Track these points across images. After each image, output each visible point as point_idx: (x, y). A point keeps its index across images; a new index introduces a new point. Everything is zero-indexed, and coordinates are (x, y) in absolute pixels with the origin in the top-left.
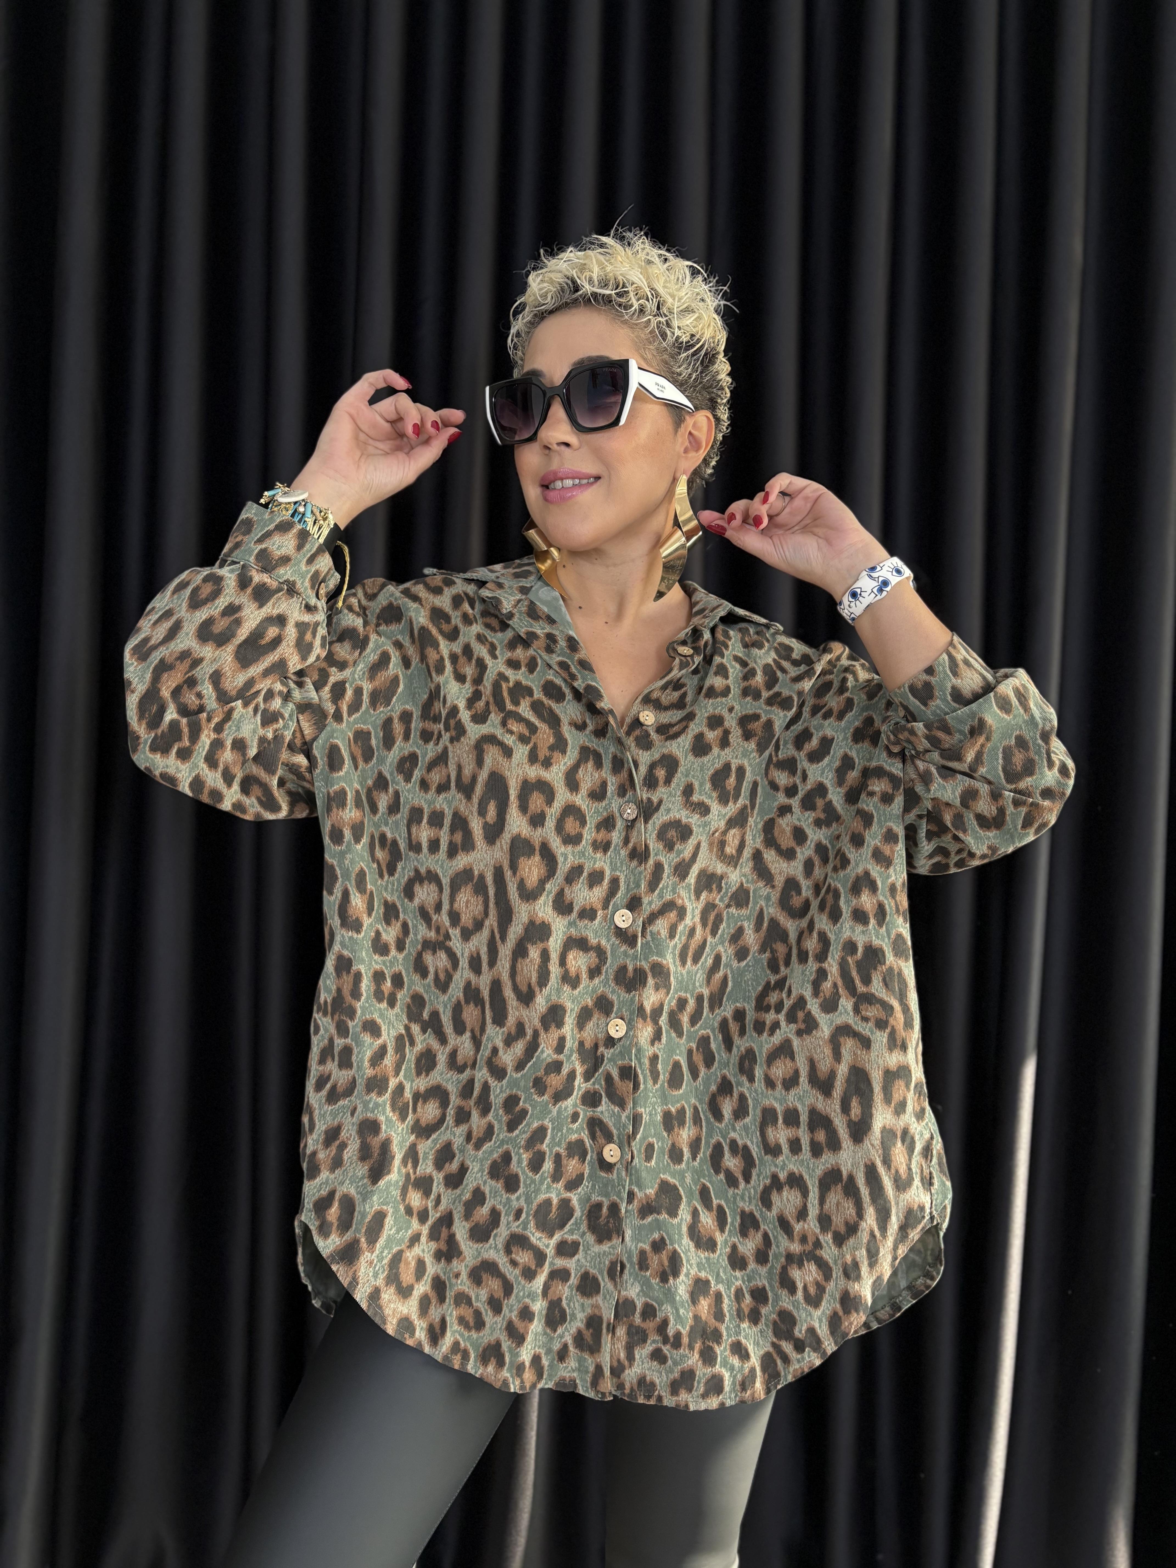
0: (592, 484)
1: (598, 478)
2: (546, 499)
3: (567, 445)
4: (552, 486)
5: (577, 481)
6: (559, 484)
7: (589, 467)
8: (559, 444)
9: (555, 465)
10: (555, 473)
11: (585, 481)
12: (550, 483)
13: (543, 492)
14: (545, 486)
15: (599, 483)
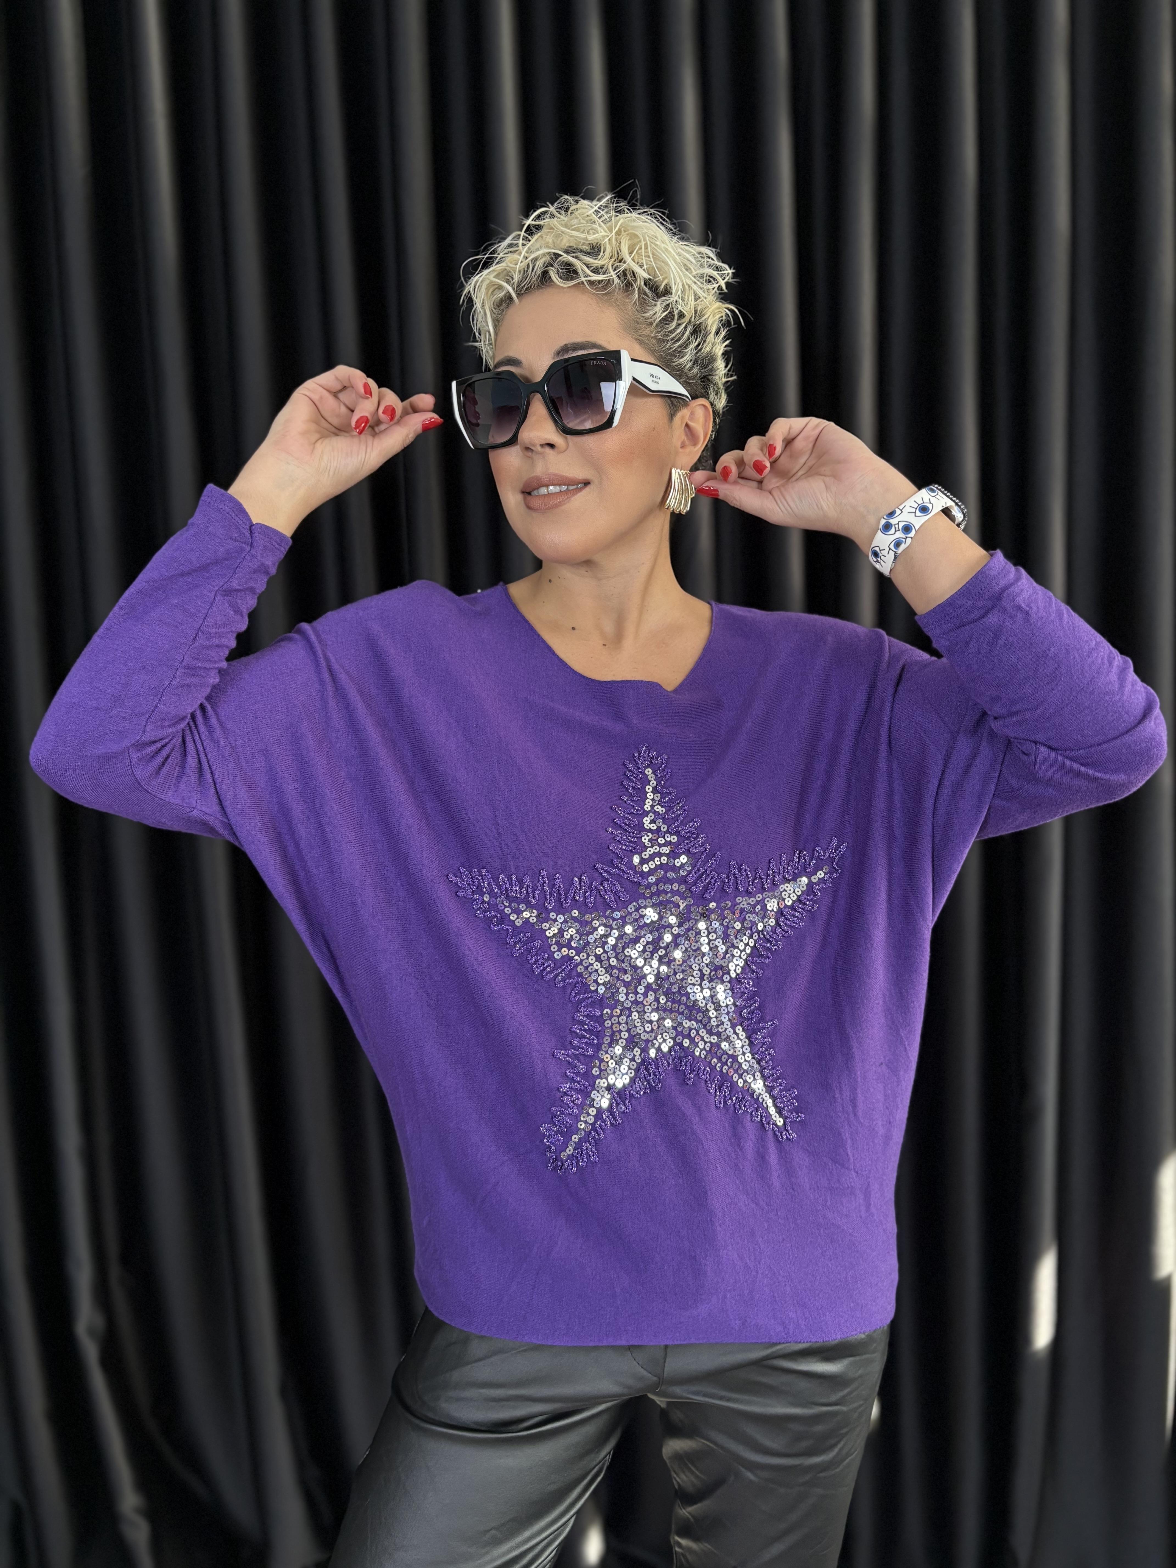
0: (580, 490)
1: (587, 483)
2: (529, 507)
3: (552, 446)
4: (535, 493)
5: (564, 488)
6: (543, 491)
7: (578, 472)
8: (542, 446)
9: (539, 470)
10: (538, 479)
11: (571, 488)
12: (534, 490)
13: (525, 499)
14: (527, 492)
15: (588, 489)
